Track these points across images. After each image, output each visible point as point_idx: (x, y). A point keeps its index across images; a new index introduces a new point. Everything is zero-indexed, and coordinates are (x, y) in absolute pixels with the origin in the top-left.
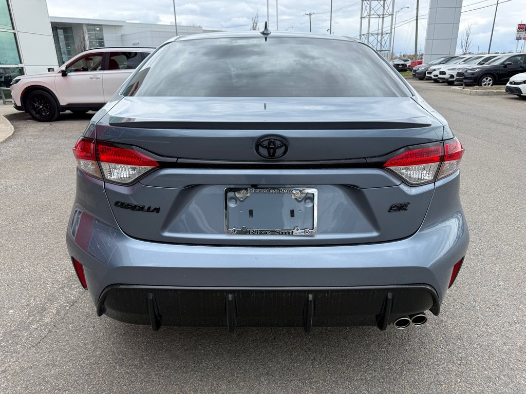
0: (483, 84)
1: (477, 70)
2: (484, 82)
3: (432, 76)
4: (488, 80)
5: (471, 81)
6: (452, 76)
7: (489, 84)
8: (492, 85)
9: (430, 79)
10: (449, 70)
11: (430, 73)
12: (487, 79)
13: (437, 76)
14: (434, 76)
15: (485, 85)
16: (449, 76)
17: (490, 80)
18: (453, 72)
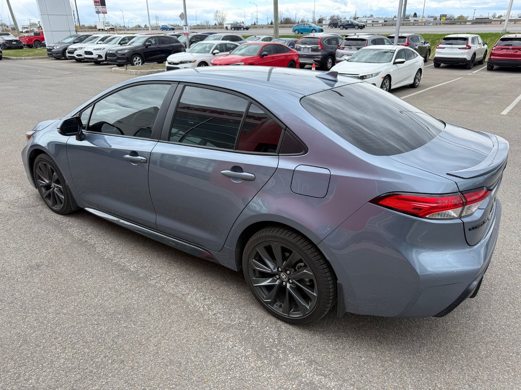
0: (135, 63)
1: (126, 51)
2: (135, 61)
3: (75, 55)
4: (137, 60)
5: (124, 61)
6: (100, 56)
7: (139, 63)
8: (142, 64)
9: (73, 58)
10: (94, 50)
11: (72, 53)
12: (136, 58)
13: (80, 55)
14: (77, 55)
15: (137, 64)
16: (97, 56)
17: (139, 60)
18: (100, 52)
